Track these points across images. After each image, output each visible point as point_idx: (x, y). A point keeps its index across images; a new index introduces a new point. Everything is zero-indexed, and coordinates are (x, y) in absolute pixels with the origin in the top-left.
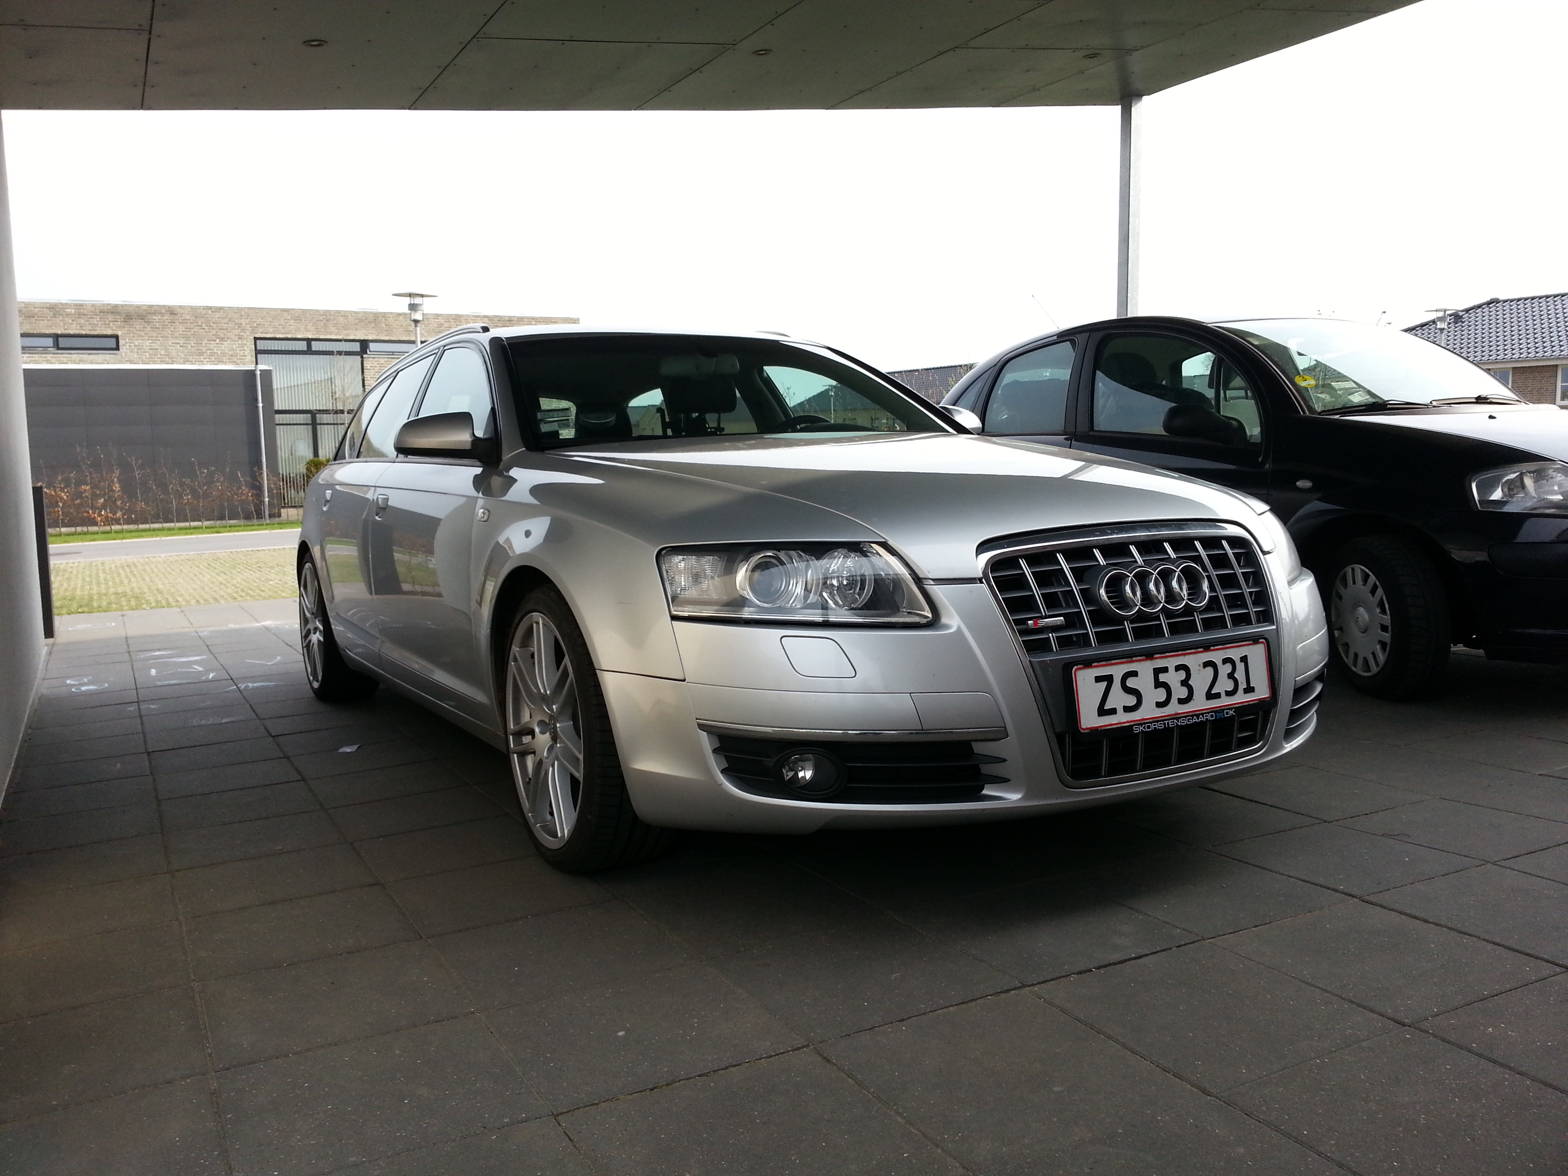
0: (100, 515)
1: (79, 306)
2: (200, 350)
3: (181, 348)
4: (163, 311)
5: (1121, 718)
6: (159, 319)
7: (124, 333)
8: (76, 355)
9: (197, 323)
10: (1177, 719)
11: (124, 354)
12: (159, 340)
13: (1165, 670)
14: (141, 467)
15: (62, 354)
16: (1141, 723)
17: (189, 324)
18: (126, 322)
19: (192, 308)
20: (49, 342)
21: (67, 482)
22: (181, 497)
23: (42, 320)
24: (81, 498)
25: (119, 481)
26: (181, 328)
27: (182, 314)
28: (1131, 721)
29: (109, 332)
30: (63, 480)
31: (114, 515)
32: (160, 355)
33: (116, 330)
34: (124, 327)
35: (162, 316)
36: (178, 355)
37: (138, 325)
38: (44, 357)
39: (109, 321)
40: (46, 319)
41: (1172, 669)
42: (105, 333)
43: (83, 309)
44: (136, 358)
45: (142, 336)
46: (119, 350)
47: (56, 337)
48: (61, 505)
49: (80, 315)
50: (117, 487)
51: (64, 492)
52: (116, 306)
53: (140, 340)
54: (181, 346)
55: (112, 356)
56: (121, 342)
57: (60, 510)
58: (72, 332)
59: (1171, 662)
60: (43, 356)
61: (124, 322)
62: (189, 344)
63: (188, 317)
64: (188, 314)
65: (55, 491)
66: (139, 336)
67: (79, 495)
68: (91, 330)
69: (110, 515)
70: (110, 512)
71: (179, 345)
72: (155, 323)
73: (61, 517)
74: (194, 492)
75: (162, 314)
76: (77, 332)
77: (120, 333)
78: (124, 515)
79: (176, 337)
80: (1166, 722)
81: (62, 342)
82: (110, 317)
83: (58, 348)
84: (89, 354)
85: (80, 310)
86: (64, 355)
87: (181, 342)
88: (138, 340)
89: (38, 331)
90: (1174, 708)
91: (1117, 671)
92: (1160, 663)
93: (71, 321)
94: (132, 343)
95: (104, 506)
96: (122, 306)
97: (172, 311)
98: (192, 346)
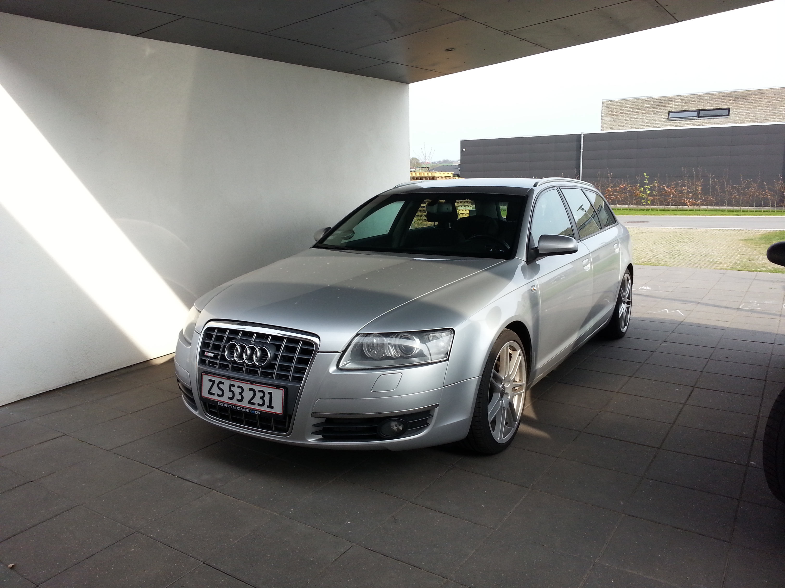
0: (689, 202)
1: (712, 94)
2: (774, 112)
3: (763, 112)
4: (757, 93)
5: (215, 398)
6: (753, 98)
7: (733, 107)
8: (707, 120)
9: (775, 97)
10: (235, 406)
11: (731, 118)
12: (751, 109)
13: (234, 386)
14: (713, 179)
15: (700, 119)
16: (221, 402)
17: (770, 99)
18: (735, 101)
19: (773, 89)
20: (695, 114)
21: (677, 185)
22: (731, 195)
23: (693, 103)
24: (682, 193)
25: (702, 185)
26: (765, 101)
27: (767, 93)
28: (219, 400)
29: (726, 107)
30: (674, 184)
31: (696, 202)
32: (751, 117)
33: (729, 105)
34: (734, 103)
35: (755, 96)
36: (761, 116)
37: (741, 102)
39: (726, 101)
40: (695, 103)
41: (236, 386)
42: (723, 107)
43: (714, 96)
44: (737, 119)
45: (743, 108)
46: (729, 116)
47: (699, 111)
48: (672, 196)
49: (712, 99)
50: (700, 188)
51: (674, 190)
52: (731, 93)
53: (741, 109)
54: (763, 111)
55: (725, 119)
56: (731, 111)
57: (671, 198)
58: (706, 108)
60: (691, 121)
61: (734, 101)
62: (768, 110)
63: (770, 95)
64: (771, 93)
65: (670, 190)
66: (741, 108)
67: (681, 191)
68: (717, 106)
69: (694, 202)
70: (695, 201)
71: (762, 111)
72: (751, 100)
73: (671, 202)
74: (738, 191)
75: (755, 95)
76: (709, 108)
77: (731, 107)
78: (701, 202)
79: (762, 107)
80: (230, 406)
81: (701, 113)
82: (727, 99)
83: (699, 117)
84: (714, 119)
85: (712, 96)
87: (764, 109)
88: (740, 110)
89: (691, 109)
90: (234, 402)
91: (217, 380)
93: (707, 103)
94: (737, 111)
95: (692, 198)
96: (734, 92)
97: (761, 92)
98: (769, 111)
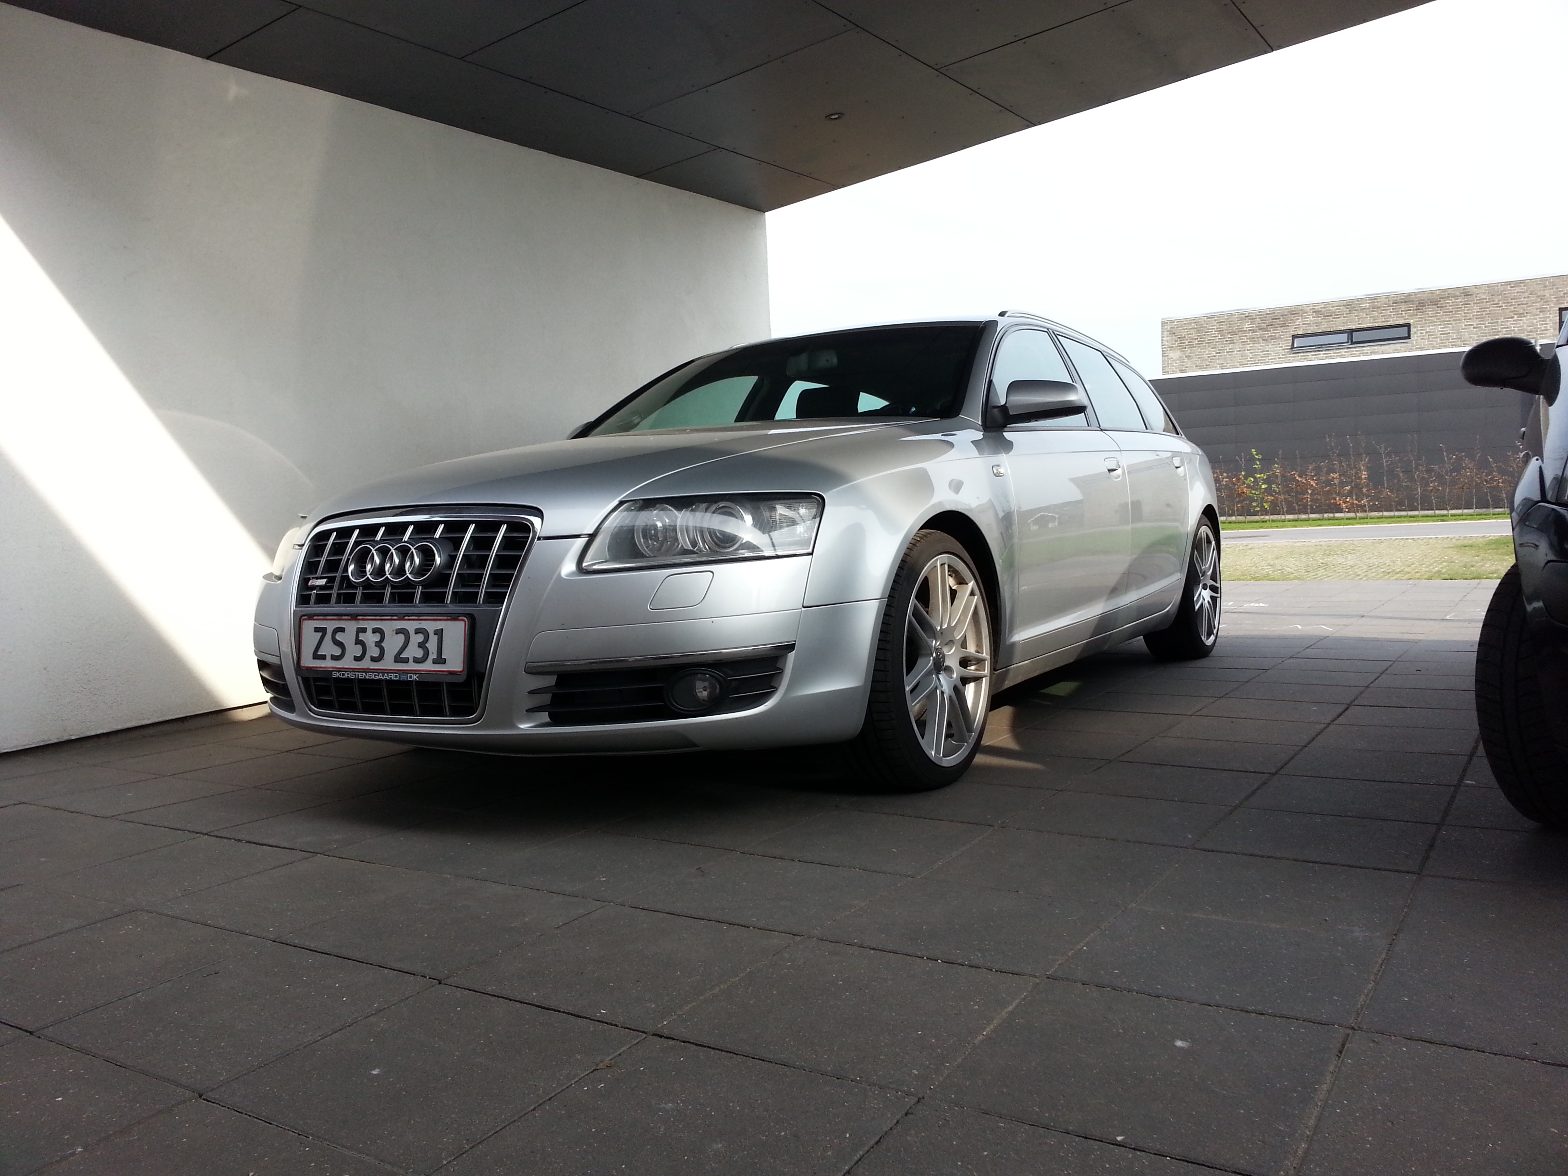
0: (1345, 502)
1: (1373, 299)
2: (1495, 329)
3: (1475, 329)
4: (1458, 293)
6: (1453, 302)
7: (1416, 321)
8: (1368, 348)
9: (1493, 301)
10: (366, 673)
11: (1415, 342)
12: (1451, 324)
13: (364, 630)
14: (1388, 455)
15: (1355, 347)
16: (339, 670)
17: (1485, 303)
18: (1419, 309)
19: (1488, 285)
20: (1344, 337)
21: (1318, 470)
22: (1427, 485)
23: (1339, 318)
24: (1331, 485)
25: (1368, 469)
26: (1476, 308)
27: (1478, 294)
28: (333, 668)
29: (1402, 322)
30: (1313, 470)
31: (1359, 502)
32: (1452, 339)
33: (1408, 319)
34: (1417, 315)
35: (1456, 299)
36: (1471, 337)
37: (1430, 311)
38: (1339, 353)
39: (1402, 311)
40: (1342, 316)
41: (369, 631)
42: (1397, 323)
43: (1377, 302)
44: (1427, 345)
45: (1436, 322)
46: (1410, 338)
47: (1351, 332)
48: (1310, 492)
49: (1374, 308)
50: (1364, 475)
51: (1313, 480)
52: (1409, 295)
53: (1432, 326)
55: (1402, 345)
56: (1413, 330)
57: (1309, 496)
58: (1365, 326)
59: (370, 625)
60: (1338, 351)
61: (1416, 310)
62: (1483, 324)
63: (1484, 297)
64: (1484, 293)
65: (1306, 480)
66: (1431, 323)
67: (1329, 483)
68: (1384, 322)
69: (1355, 502)
70: (1356, 500)
71: (1472, 327)
72: (1448, 307)
73: (1310, 503)
74: (1440, 477)
75: (1455, 297)
76: (1371, 325)
77: (1411, 321)
78: (1368, 502)
79: (1470, 319)
80: (357, 673)
81: (1356, 336)
82: (1403, 307)
83: (1353, 343)
84: (1381, 345)
85: (1374, 302)
86: (1357, 349)
87: (1475, 323)
88: (1429, 326)
89: (1335, 329)
90: (366, 663)
91: (330, 625)
92: (362, 624)
93: (1365, 316)
94: (1424, 330)
95: (1350, 494)
96: (1415, 294)
97: (1466, 293)
98: (1486, 327)
